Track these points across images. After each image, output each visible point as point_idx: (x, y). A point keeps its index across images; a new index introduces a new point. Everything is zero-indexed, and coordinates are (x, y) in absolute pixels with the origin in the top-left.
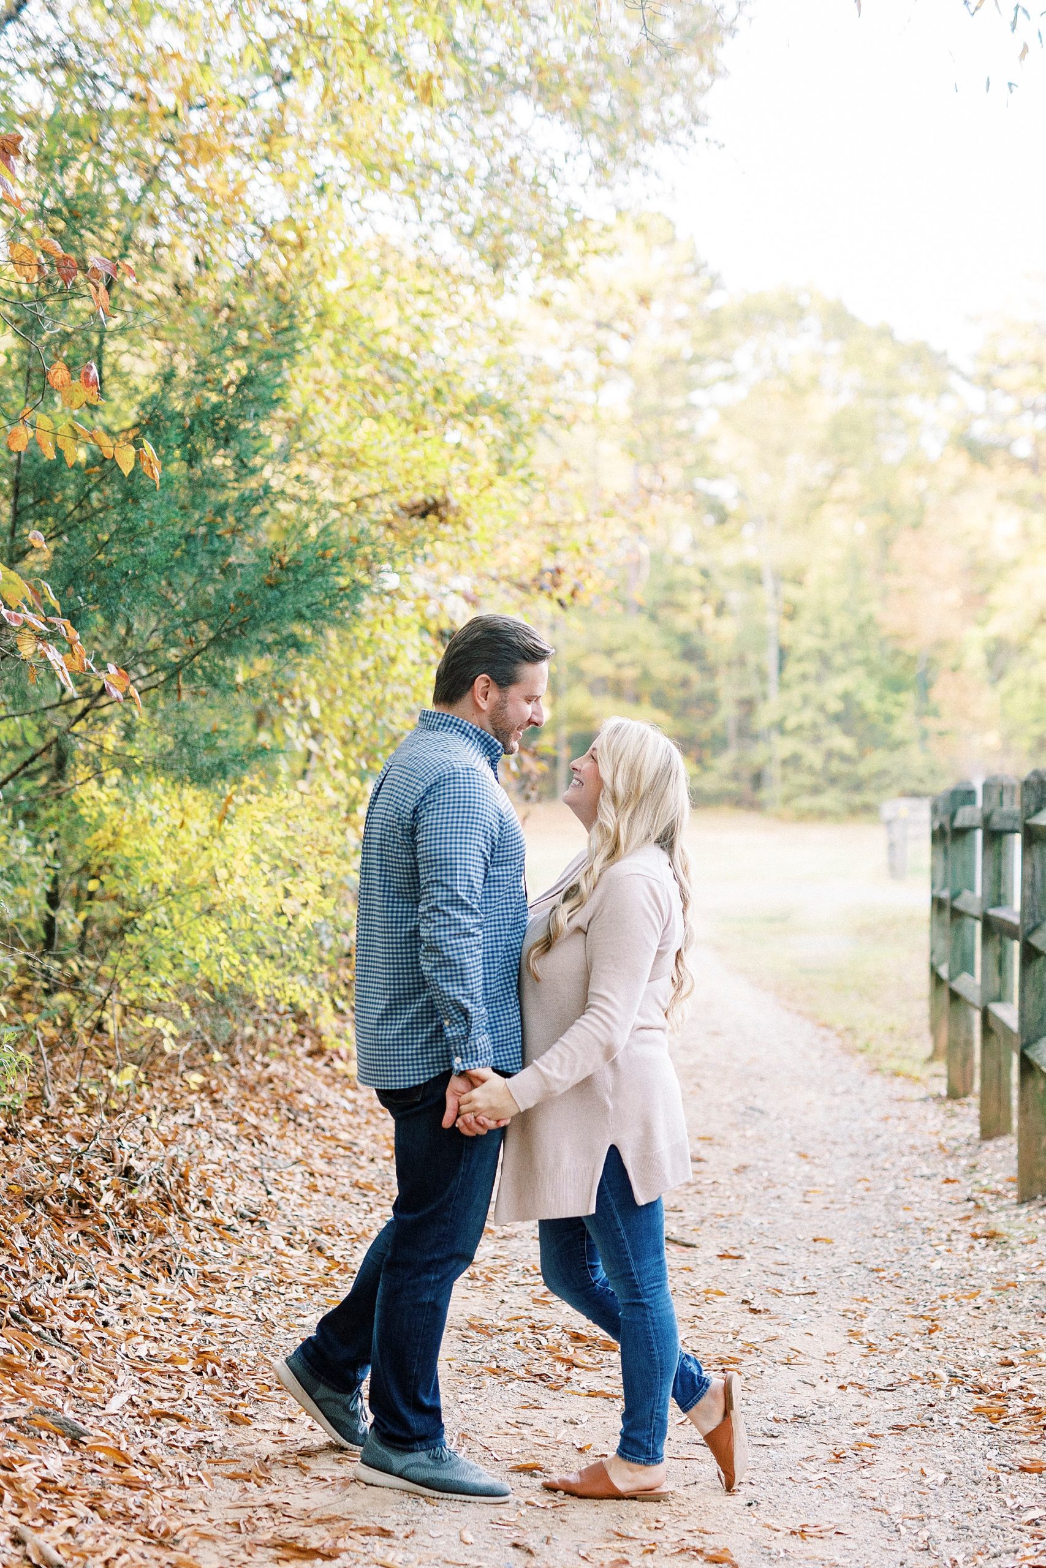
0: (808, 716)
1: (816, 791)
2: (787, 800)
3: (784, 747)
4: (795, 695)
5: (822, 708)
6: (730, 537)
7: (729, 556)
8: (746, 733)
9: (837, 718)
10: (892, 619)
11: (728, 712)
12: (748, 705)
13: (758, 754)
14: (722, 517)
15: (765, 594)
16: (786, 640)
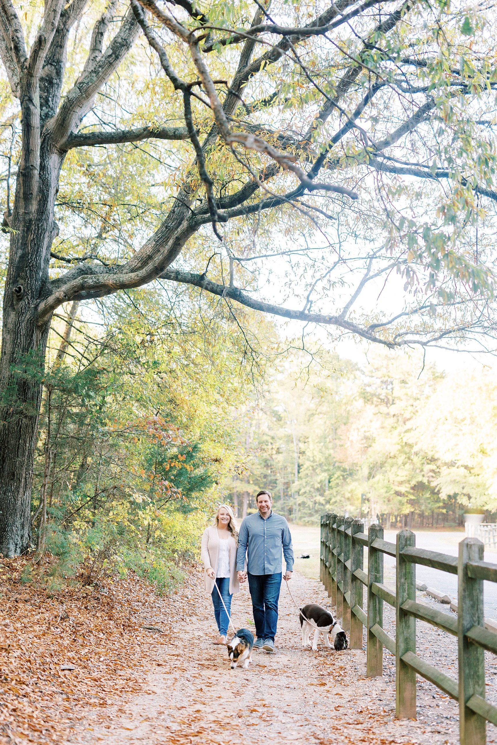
0: (308, 489)
1: (311, 515)
2: (301, 518)
3: (300, 499)
4: (303, 482)
5: (313, 486)
6: (282, 427)
7: (281, 432)
8: (287, 495)
9: (318, 490)
10: (338, 455)
11: (280, 486)
12: (287, 485)
13: (291, 502)
14: (279, 419)
15: (293, 446)
16: (301, 462)
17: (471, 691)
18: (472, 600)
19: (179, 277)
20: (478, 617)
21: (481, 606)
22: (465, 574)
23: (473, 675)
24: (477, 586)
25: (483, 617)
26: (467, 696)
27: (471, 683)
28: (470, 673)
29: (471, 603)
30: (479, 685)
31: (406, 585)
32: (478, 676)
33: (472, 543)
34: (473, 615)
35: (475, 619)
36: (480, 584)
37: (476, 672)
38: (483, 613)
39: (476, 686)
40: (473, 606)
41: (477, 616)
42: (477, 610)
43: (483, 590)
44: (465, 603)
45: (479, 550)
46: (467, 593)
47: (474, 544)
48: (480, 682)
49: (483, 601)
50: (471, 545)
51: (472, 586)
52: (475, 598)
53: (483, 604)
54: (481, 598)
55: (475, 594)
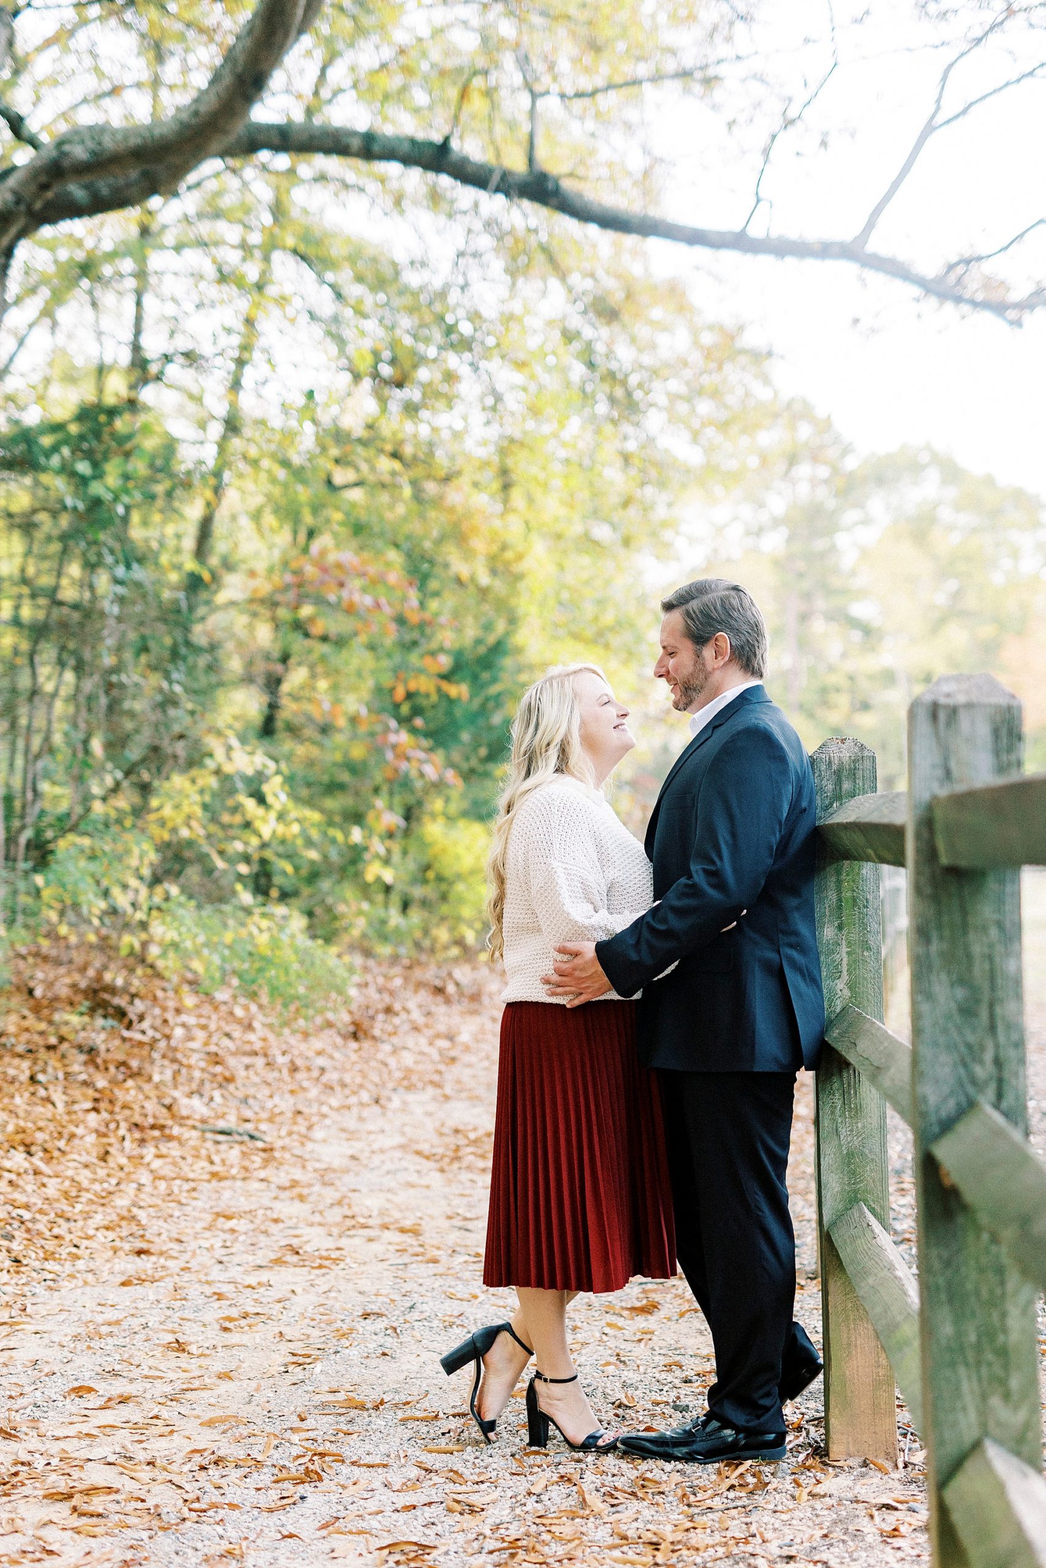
17: (967, 1425)
18: (963, 980)
19: (376, 148)
20: (998, 1063)
21: (1011, 1006)
22: (929, 854)
23: (978, 1348)
24: (986, 911)
25: (1022, 1061)
26: (951, 1450)
27: (968, 1387)
28: (959, 1334)
29: (960, 993)
30: (1007, 1396)
31: (844, 949)
32: (1003, 1353)
33: (961, 699)
34: (973, 1052)
35: (980, 1072)
36: (1000, 901)
37: (989, 1334)
38: (1020, 1044)
39: (995, 1401)
40: (967, 1011)
41: (988, 1056)
42: (992, 1028)
43: (1018, 926)
44: (929, 996)
45: (996, 732)
46: (935, 947)
47: (969, 706)
48: (1015, 1383)
49: (1018, 982)
50: (954, 711)
51: (964, 913)
52: (979, 970)
53: (1019, 997)
54: (1011, 966)
55: (977, 949)
